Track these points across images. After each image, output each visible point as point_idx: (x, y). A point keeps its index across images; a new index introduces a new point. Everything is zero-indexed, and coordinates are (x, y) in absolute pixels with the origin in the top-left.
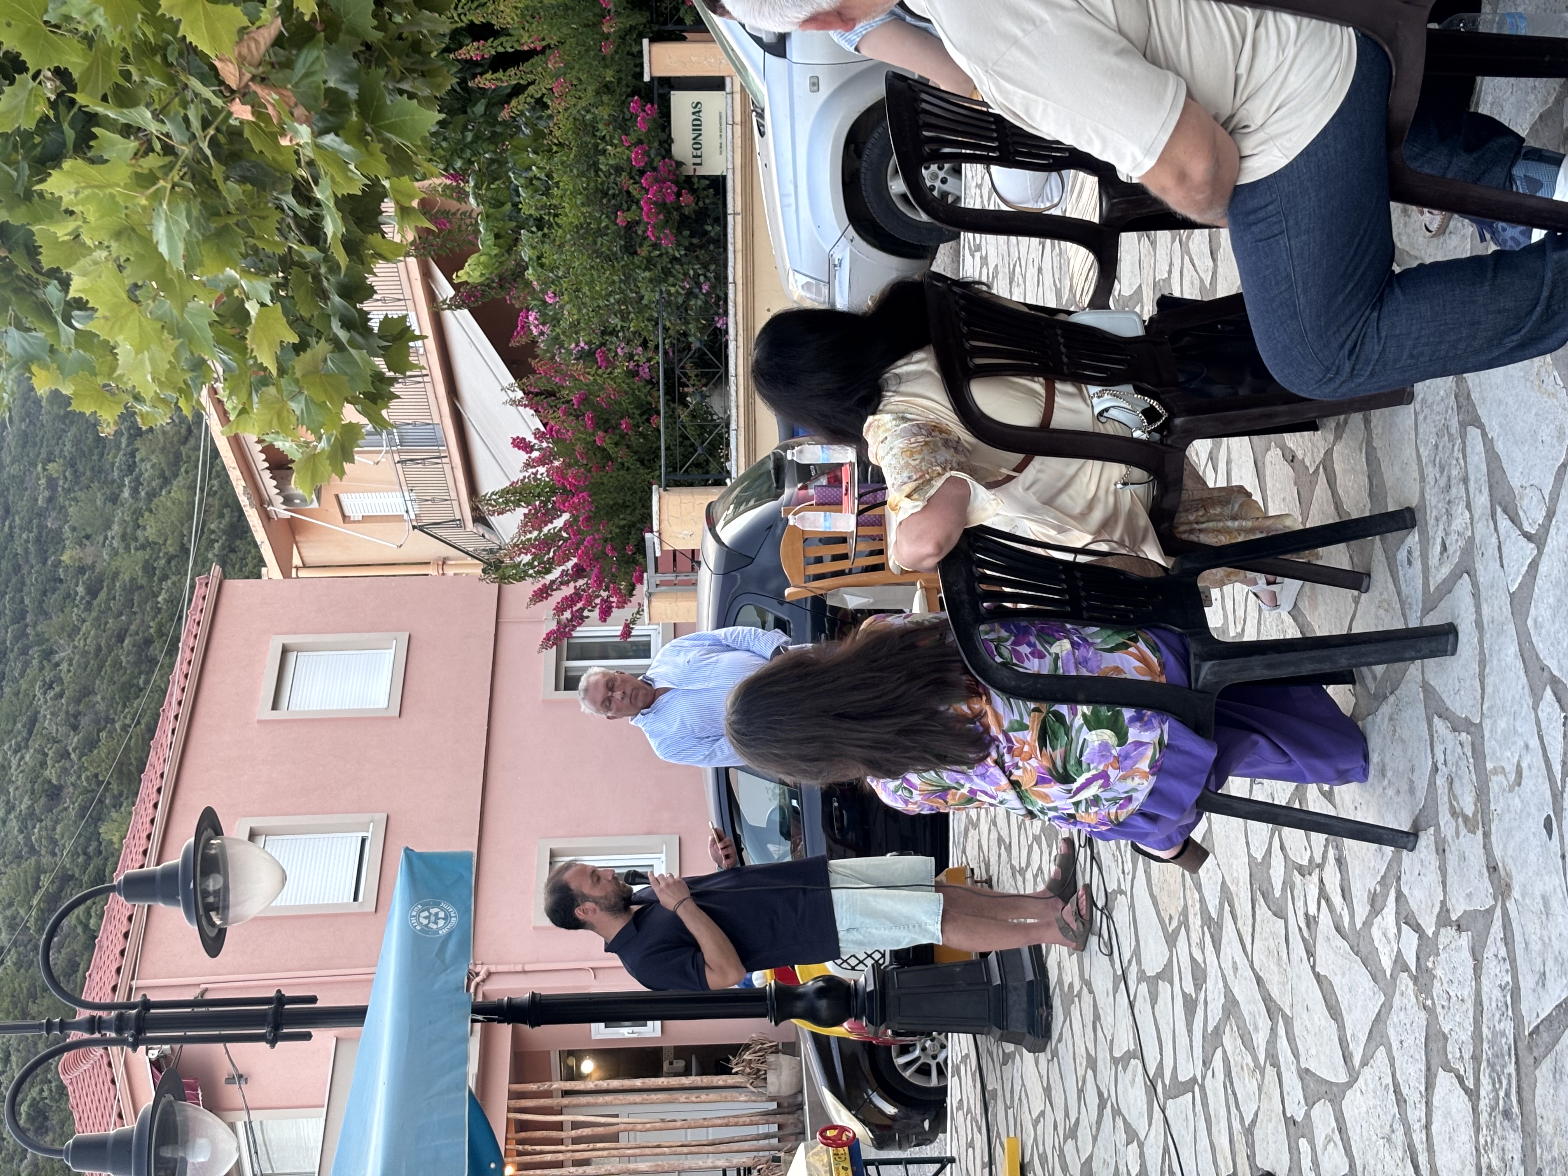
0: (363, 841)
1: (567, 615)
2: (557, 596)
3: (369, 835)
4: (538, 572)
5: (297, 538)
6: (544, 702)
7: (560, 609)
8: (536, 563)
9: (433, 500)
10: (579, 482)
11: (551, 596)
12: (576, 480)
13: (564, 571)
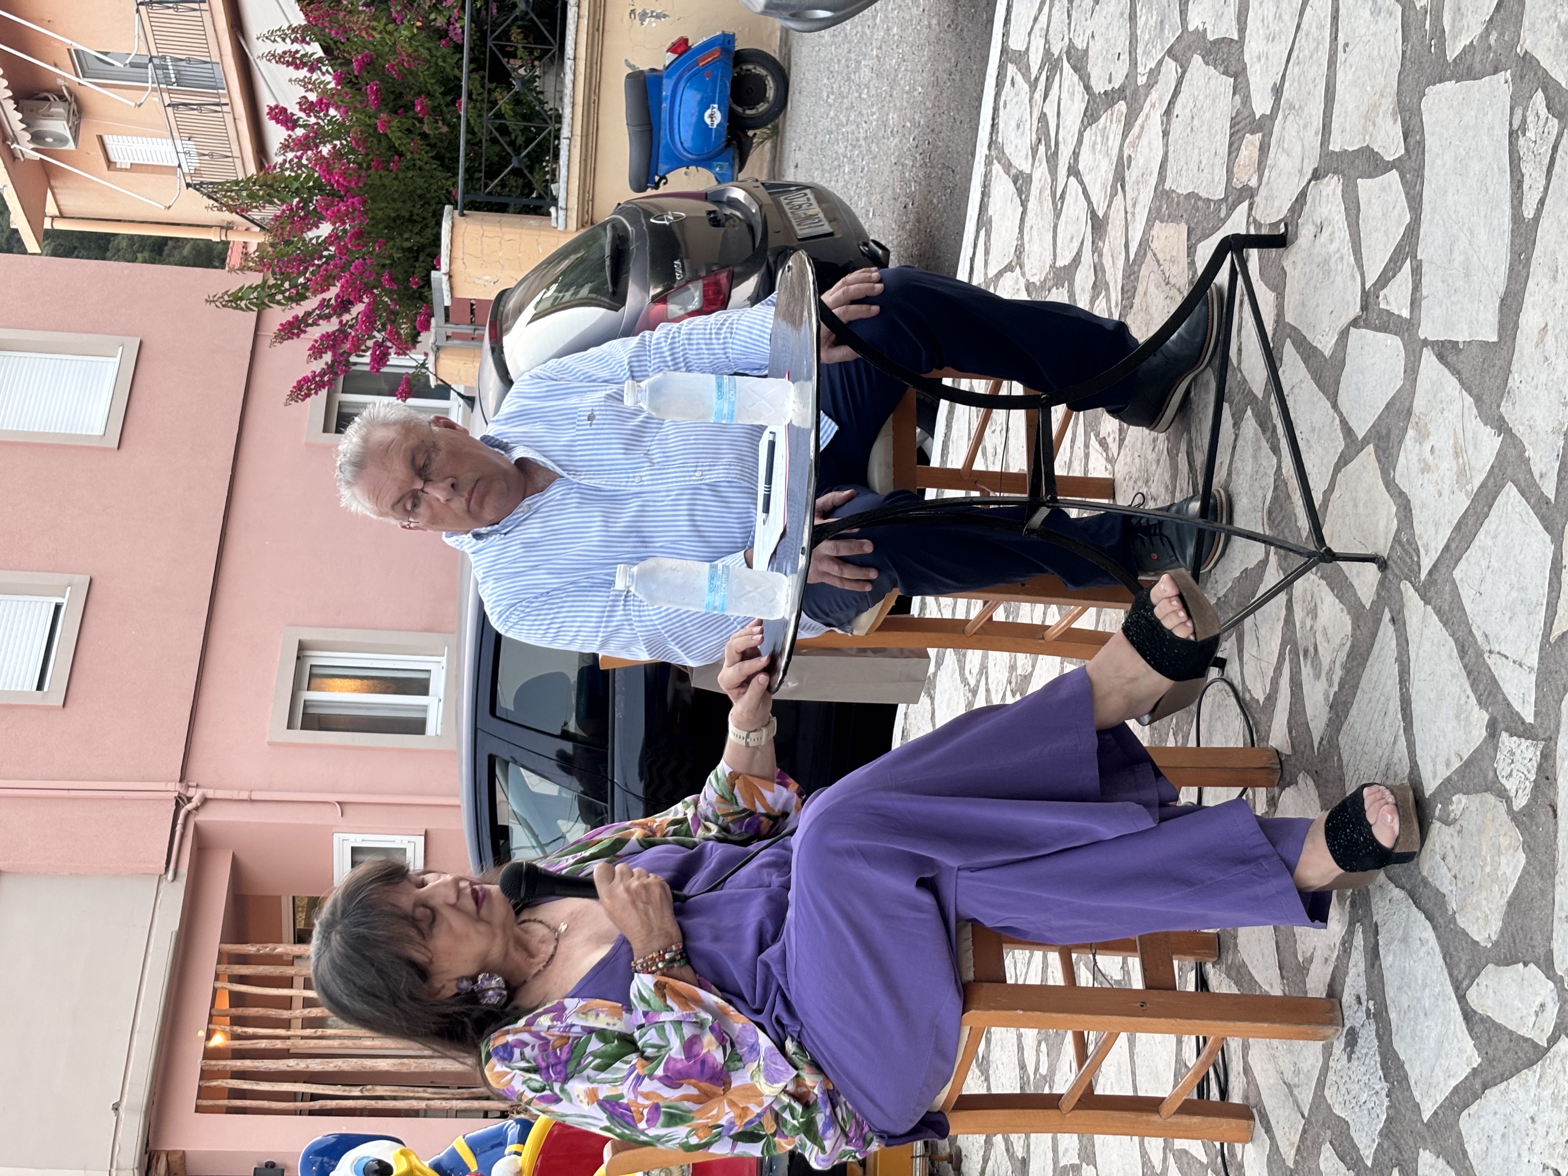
0: (58, 608)
1: (328, 357)
2: (315, 333)
3: (64, 601)
4: (290, 299)
5: (53, 183)
6: (308, 444)
7: (316, 352)
8: (287, 285)
9: (211, 155)
10: (349, 182)
11: (305, 332)
12: (344, 179)
13: (324, 300)
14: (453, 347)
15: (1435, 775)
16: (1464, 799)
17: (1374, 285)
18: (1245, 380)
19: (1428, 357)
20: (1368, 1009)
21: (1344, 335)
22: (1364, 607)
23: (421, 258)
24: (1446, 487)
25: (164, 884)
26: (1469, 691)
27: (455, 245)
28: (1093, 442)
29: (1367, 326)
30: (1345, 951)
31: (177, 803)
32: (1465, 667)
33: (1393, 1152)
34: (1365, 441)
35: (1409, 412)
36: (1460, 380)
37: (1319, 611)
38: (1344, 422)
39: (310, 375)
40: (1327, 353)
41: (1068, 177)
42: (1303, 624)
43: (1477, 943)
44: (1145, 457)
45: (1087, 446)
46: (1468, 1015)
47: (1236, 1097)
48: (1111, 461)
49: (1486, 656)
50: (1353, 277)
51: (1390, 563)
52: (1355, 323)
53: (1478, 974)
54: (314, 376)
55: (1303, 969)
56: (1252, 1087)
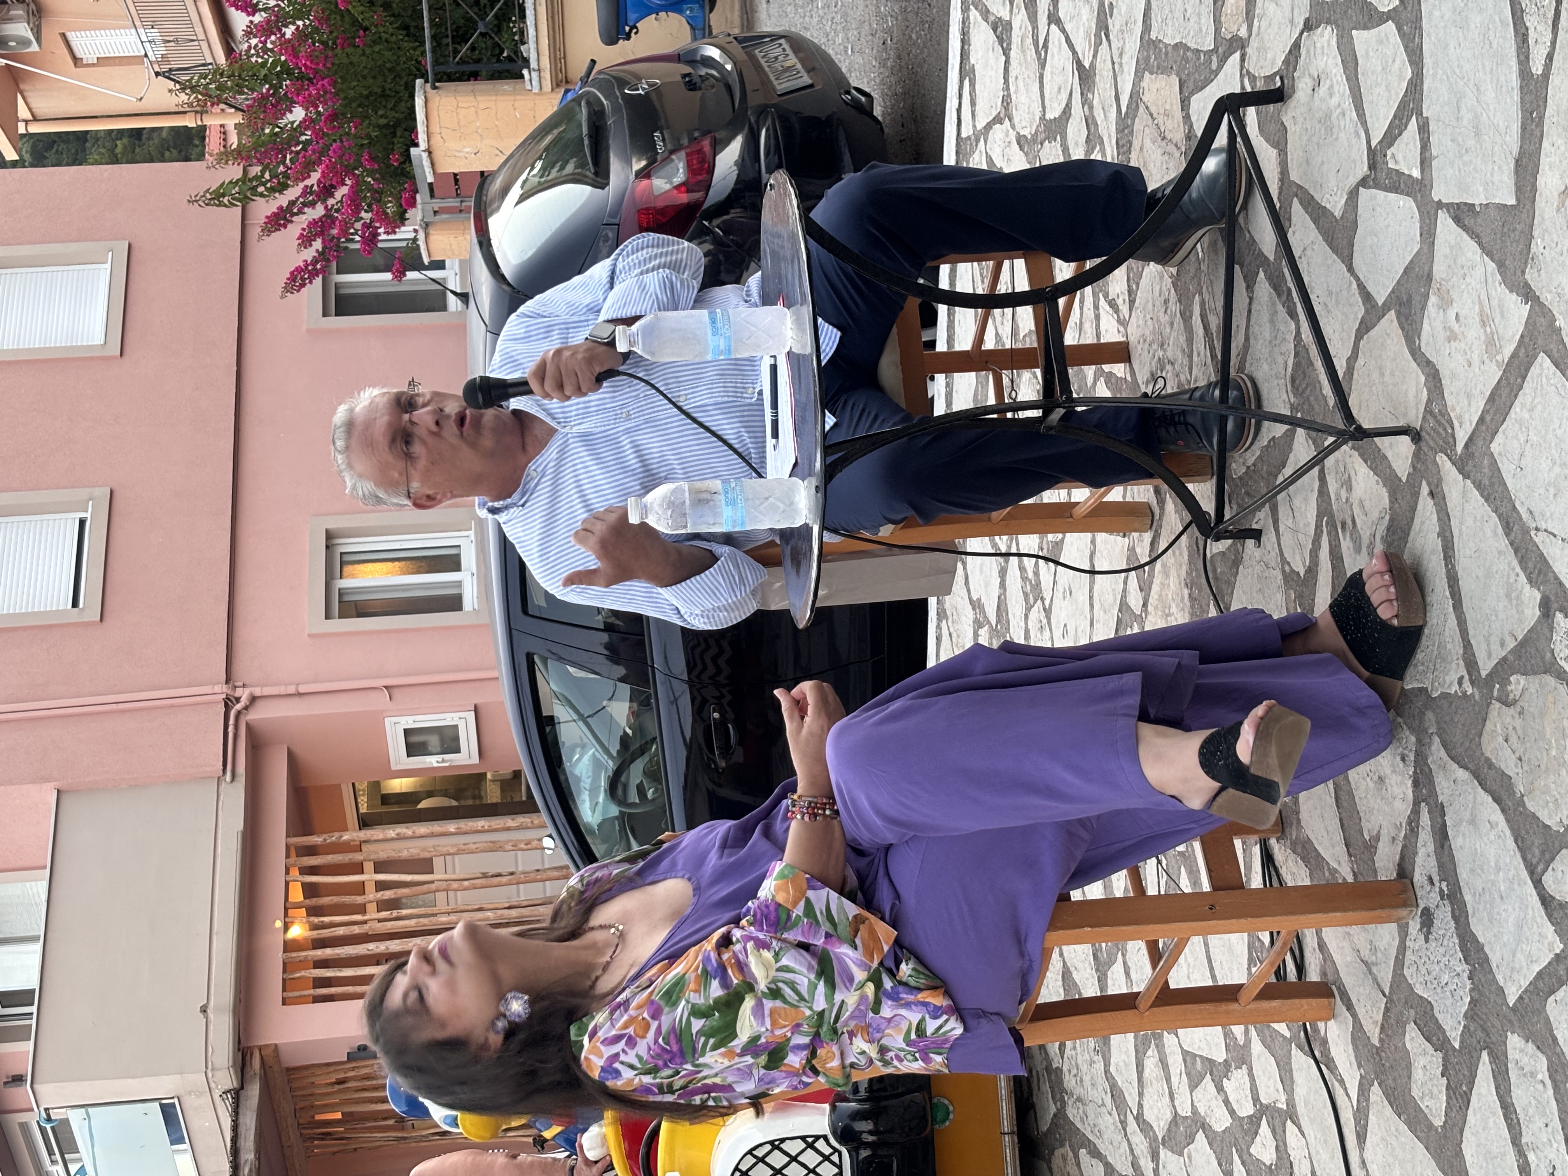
0: (82, 522)
1: (318, 244)
2: (301, 222)
3: (87, 515)
4: (272, 190)
5: (22, 86)
6: (309, 331)
7: (306, 240)
8: (267, 176)
9: (176, 41)
10: (317, 64)
11: (292, 222)
12: (311, 62)
13: (306, 187)
14: (443, 221)
15: (1490, 656)
16: (1522, 680)
17: (1380, 142)
18: (1254, 241)
19: (1444, 220)
20: (1441, 889)
21: (1353, 196)
22: (1400, 480)
23: (399, 134)
24: (1475, 356)
25: (223, 786)
26: (1518, 569)
27: (431, 120)
28: (1102, 303)
29: (1377, 186)
30: (1412, 830)
31: (226, 705)
32: (1512, 544)
33: (1480, 1034)
34: (1386, 308)
35: (1429, 278)
36: (1480, 244)
37: (1354, 483)
38: (1362, 287)
39: (302, 264)
40: (1338, 213)
41: (1049, 25)
42: (1338, 495)
43: (1549, 827)
44: (1158, 320)
45: (1096, 307)
46: (1546, 900)
47: (1313, 975)
48: (1123, 323)
49: (1533, 533)
50: (1357, 134)
51: (1423, 434)
52: (1363, 182)
53: (1553, 859)
54: (307, 266)
55: (1371, 847)
56: (1329, 963)
